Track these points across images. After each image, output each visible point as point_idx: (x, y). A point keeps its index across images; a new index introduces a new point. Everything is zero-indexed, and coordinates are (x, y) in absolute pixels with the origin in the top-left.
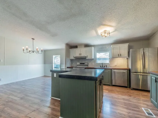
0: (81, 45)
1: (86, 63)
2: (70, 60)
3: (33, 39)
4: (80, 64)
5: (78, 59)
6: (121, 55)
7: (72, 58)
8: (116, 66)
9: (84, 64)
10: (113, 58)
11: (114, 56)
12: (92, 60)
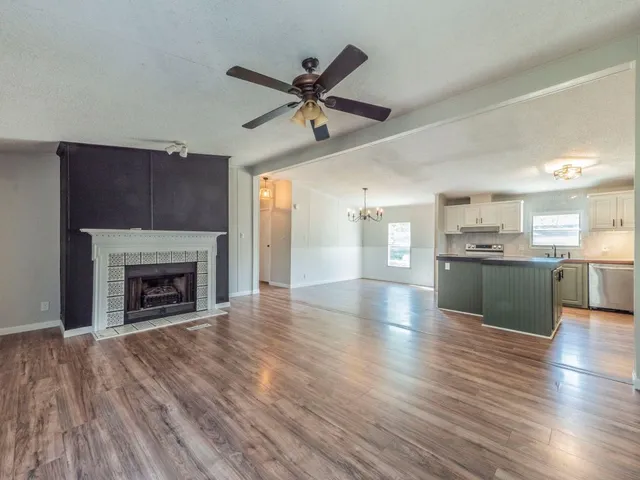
0: (482, 195)
1: (497, 245)
2: (447, 235)
3: (365, 189)
4: (477, 247)
5: (468, 233)
6: (625, 221)
7: (452, 229)
8: (605, 254)
9: (490, 247)
10: (593, 230)
11: (598, 226)
12: (516, 235)
